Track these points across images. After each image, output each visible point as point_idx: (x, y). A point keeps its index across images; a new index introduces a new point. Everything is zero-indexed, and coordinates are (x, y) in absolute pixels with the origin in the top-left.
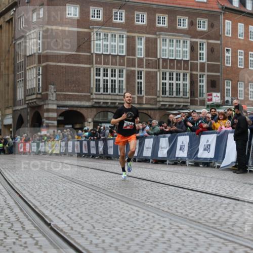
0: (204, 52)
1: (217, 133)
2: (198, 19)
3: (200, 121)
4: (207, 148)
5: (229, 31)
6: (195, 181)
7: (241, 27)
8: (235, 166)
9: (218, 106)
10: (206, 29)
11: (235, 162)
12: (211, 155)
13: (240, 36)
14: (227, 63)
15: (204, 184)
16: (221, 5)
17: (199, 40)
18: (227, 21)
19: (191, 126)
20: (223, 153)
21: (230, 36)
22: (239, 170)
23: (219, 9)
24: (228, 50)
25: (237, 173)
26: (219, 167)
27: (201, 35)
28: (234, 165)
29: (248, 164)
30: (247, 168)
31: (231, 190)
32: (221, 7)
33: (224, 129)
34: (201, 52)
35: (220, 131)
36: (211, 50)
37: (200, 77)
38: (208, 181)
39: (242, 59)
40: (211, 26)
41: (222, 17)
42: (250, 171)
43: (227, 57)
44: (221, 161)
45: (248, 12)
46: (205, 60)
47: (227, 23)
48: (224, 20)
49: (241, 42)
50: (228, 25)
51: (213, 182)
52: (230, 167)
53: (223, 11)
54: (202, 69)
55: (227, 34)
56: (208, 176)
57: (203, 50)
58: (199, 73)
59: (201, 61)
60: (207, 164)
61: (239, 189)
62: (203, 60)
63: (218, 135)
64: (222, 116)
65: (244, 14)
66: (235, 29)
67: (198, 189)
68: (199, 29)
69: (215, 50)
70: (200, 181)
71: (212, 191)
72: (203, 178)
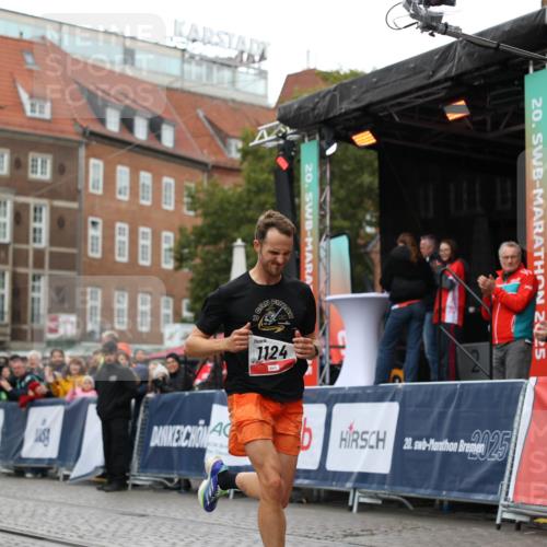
0: (44, 225)
1: (63, 403)
2: (31, 155)
3: (28, 378)
4: (43, 437)
5: (98, 181)
6: (12, 512)
7: (123, 174)
8: (102, 476)
9: (70, 343)
10: (47, 176)
11: (102, 467)
12: (50, 451)
13: (120, 193)
14: (92, 250)
15: (32, 516)
16: (81, 126)
17: (32, 201)
18: (93, 161)
19: (9, 388)
20: (76, 447)
21: (100, 192)
22: (110, 483)
23: (77, 134)
24: (94, 224)
25: (107, 491)
26: (66, 477)
27: (37, 188)
28: (100, 472)
29: (129, 470)
30: (128, 478)
31: (90, 528)
32: (80, 130)
33: (80, 395)
34: (37, 225)
35: (72, 399)
36: (59, 222)
37: (34, 279)
38: (41, 511)
39: (124, 243)
40: (60, 169)
41: (82, 152)
42: (135, 486)
43: (93, 237)
44: (72, 464)
45: (138, 143)
46: (44, 243)
47: (95, 165)
48: (87, 157)
49: (123, 206)
50: (95, 169)
51: (52, 511)
52: (93, 478)
53: (85, 140)
54: (39, 263)
55: (94, 187)
56: (43, 498)
57: (41, 220)
58: (30, 271)
59: (37, 245)
60: (42, 471)
61: (107, 526)
62: (40, 241)
63: (68, 407)
64: (77, 367)
65: (129, 147)
66: (109, 179)
67: (18, 529)
68: (32, 176)
69: (67, 223)
70: (24, 511)
71: (49, 532)
72: (31, 504)
